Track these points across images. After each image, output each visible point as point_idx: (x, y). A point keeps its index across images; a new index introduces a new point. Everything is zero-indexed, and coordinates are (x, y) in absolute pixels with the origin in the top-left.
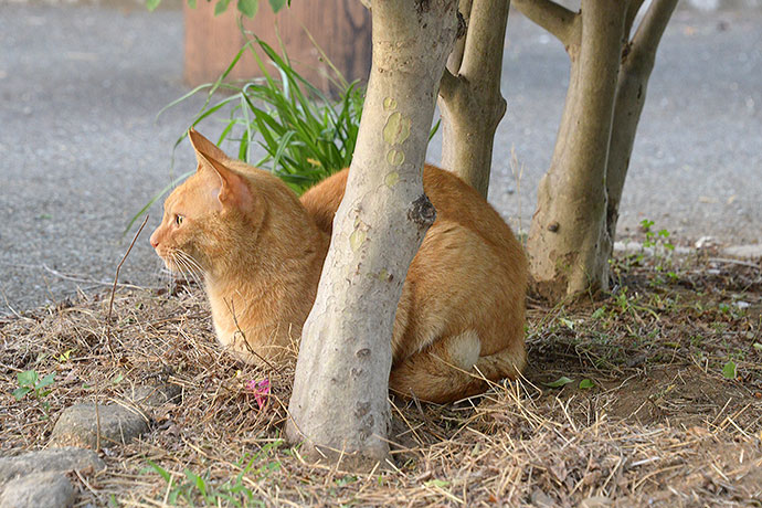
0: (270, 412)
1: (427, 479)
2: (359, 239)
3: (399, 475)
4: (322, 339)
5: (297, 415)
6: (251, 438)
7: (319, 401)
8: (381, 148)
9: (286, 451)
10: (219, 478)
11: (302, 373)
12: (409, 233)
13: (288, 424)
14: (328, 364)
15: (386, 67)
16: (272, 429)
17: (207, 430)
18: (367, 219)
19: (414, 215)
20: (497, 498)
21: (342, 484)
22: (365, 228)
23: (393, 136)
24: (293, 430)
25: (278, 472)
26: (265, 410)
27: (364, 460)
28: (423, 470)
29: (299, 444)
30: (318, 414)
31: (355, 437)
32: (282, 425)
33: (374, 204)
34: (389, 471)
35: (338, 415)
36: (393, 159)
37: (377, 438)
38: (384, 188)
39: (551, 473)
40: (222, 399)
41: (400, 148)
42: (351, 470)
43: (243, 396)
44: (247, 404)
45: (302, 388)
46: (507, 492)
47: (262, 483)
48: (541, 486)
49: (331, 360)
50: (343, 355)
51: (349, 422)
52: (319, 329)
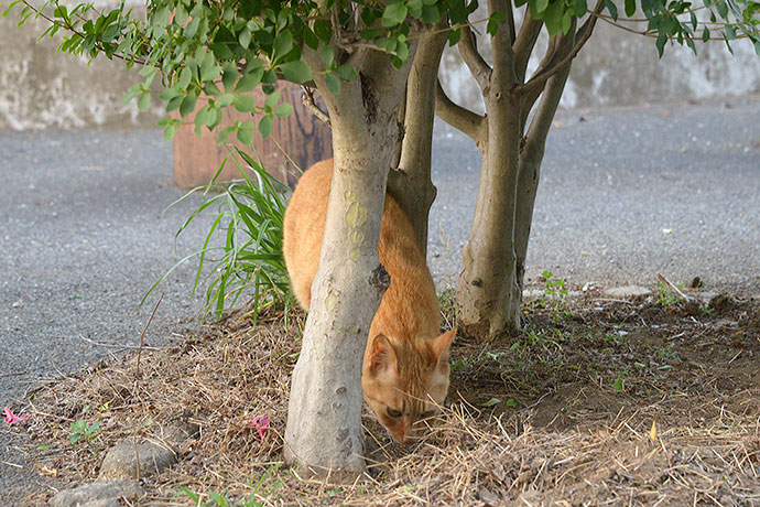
0: (270, 441)
1: (397, 486)
2: (332, 302)
3: (375, 484)
4: (308, 382)
5: (291, 443)
6: (257, 462)
7: (308, 430)
8: (345, 230)
9: (286, 471)
10: (235, 496)
11: (294, 409)
12: (371, 296)
13: (285, 450)
14: (314, 401)
15: (345, 168)
16: (273, 454)
17: (222, 458)
18: (337, 286)
19: (373, 281)
20: (453, 497)
21: (332, 494)
22: (337, 293)
23: (354, 221)
24: (289, 454)
25: (282, 487)
26: (267, 439)
27: (345, 474)
28: (394, 479)
29: (294, 464)
30: (309, 441)
31: (338, 457)
32: (280, 451)
33: (342, 274)
34: (366, 482)
35: (324, 440)
36: (355, 238)
37: (356, 456)
38: (349, 262)
39: (493, 475)
40: (231, 434)
41: (360, 229)
42: (337, 483)
43: (248, 430)
44: (251, 436)
45: (294, 421)
46: (460, 492)
47: (269, 498)
48: (486, 486)
49: (316, 398)
50: (325, 393)
51: (333, 445)
52: (306, 373)
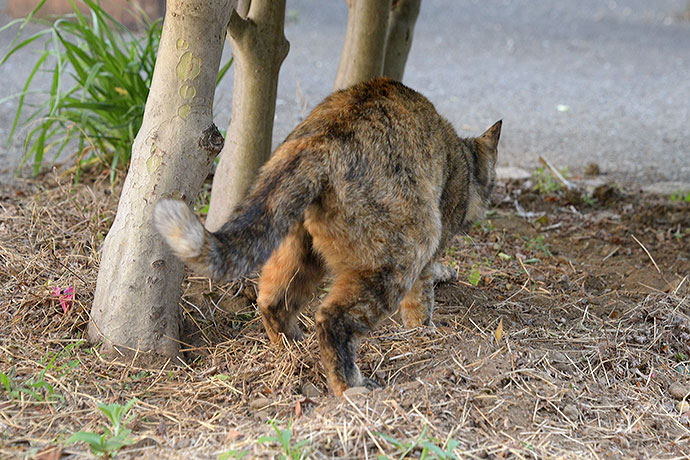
0: (74, 315)
1: (213, 374)
2: (155, 163)
3: (188, 370)
4: (121, 251)
5: (97, 318)
6: (55, 338)
7: (117, 306)
8: (175, 84)
9: (87, 350)
10: (24, 375)
11: (103, 280)
12: (200, 159)
13: (90, 326)
14: (127, 274)
15: (178, 12)
16: (76, 330)
17: (16, 331)
18: (162, 146)
19: (204, 143)
20: (272, 390)
21: (136, 379)
22: (160, 154)
23: (185, 73)
24: (94, 331)
25: (77, 368)
26: (69, 314)
27: (157, 357)
28: (210, 366)
29: (99, 344)
30: (117, 317)
31: (150, 337)
32: (84, 327)
33: (168, 133)
34: (179, 367)
35: (134, 318)
36: (186, 93)
37: (168, 340)
38: (177, 119)
39: (319, 365)
40: (29, 304)
41: (192, 83)
42: (144, 366)
43: (49, 302)
44: (53, 308)
45: (103, 294)
46: (282, 384)
47: (63, 379)
48: (310, 378)
49: (128, 270)
50: (141, 265)
51: (144, 322)
52: (119, 241)
